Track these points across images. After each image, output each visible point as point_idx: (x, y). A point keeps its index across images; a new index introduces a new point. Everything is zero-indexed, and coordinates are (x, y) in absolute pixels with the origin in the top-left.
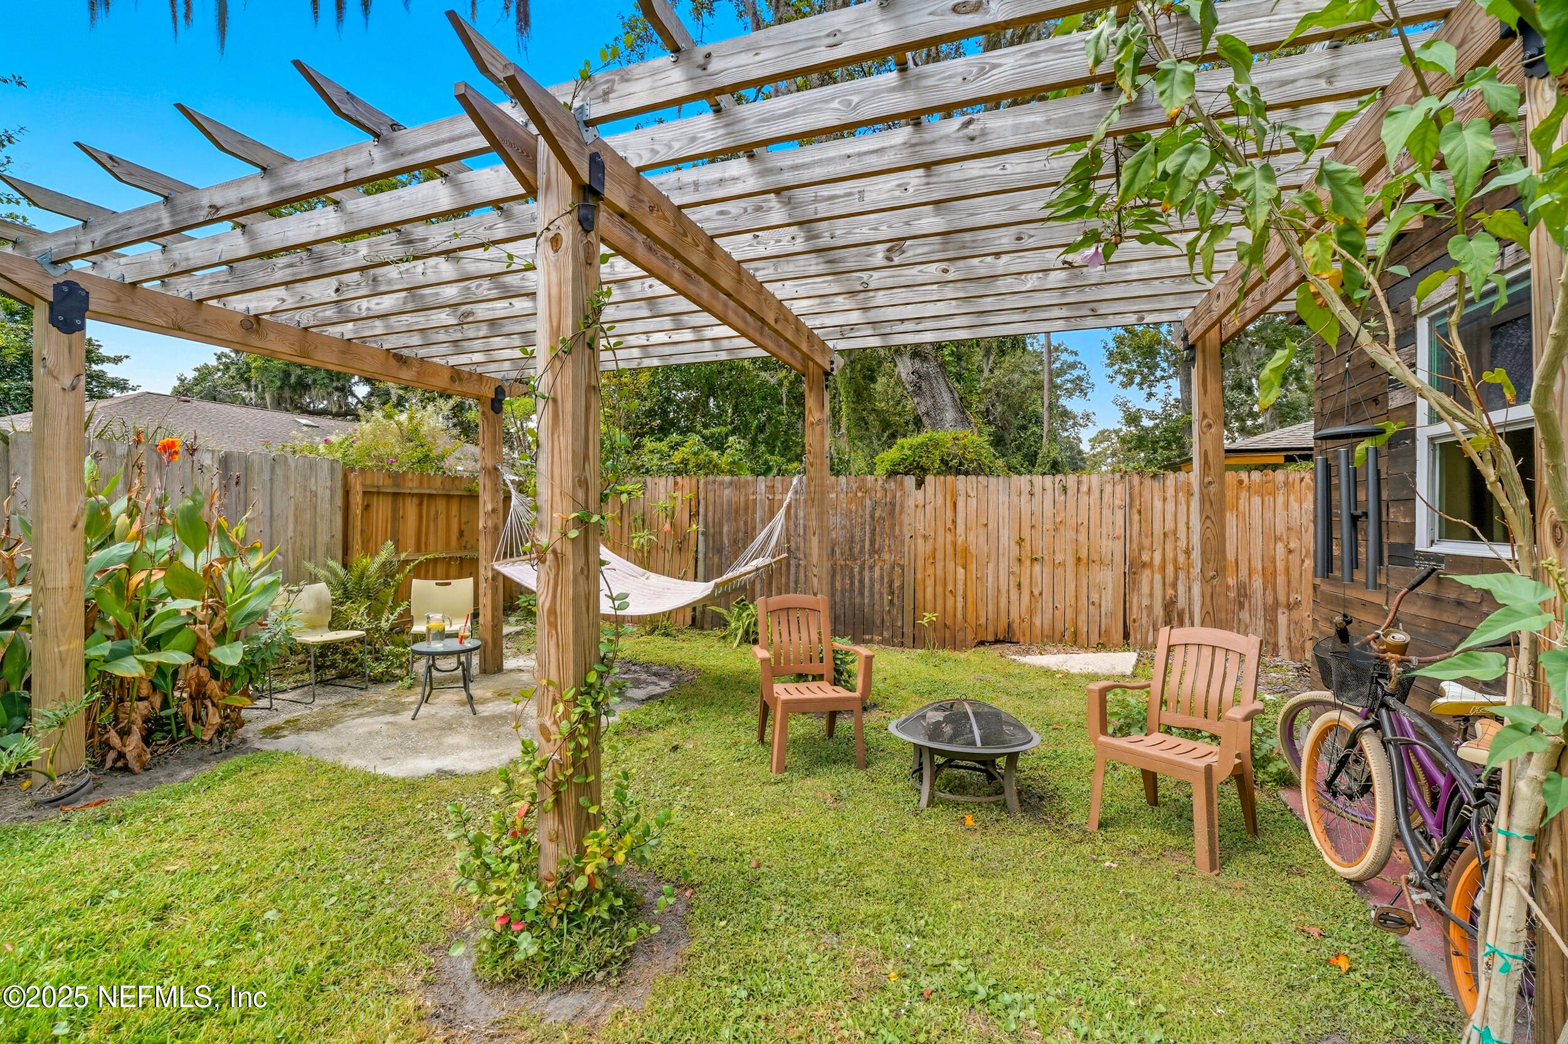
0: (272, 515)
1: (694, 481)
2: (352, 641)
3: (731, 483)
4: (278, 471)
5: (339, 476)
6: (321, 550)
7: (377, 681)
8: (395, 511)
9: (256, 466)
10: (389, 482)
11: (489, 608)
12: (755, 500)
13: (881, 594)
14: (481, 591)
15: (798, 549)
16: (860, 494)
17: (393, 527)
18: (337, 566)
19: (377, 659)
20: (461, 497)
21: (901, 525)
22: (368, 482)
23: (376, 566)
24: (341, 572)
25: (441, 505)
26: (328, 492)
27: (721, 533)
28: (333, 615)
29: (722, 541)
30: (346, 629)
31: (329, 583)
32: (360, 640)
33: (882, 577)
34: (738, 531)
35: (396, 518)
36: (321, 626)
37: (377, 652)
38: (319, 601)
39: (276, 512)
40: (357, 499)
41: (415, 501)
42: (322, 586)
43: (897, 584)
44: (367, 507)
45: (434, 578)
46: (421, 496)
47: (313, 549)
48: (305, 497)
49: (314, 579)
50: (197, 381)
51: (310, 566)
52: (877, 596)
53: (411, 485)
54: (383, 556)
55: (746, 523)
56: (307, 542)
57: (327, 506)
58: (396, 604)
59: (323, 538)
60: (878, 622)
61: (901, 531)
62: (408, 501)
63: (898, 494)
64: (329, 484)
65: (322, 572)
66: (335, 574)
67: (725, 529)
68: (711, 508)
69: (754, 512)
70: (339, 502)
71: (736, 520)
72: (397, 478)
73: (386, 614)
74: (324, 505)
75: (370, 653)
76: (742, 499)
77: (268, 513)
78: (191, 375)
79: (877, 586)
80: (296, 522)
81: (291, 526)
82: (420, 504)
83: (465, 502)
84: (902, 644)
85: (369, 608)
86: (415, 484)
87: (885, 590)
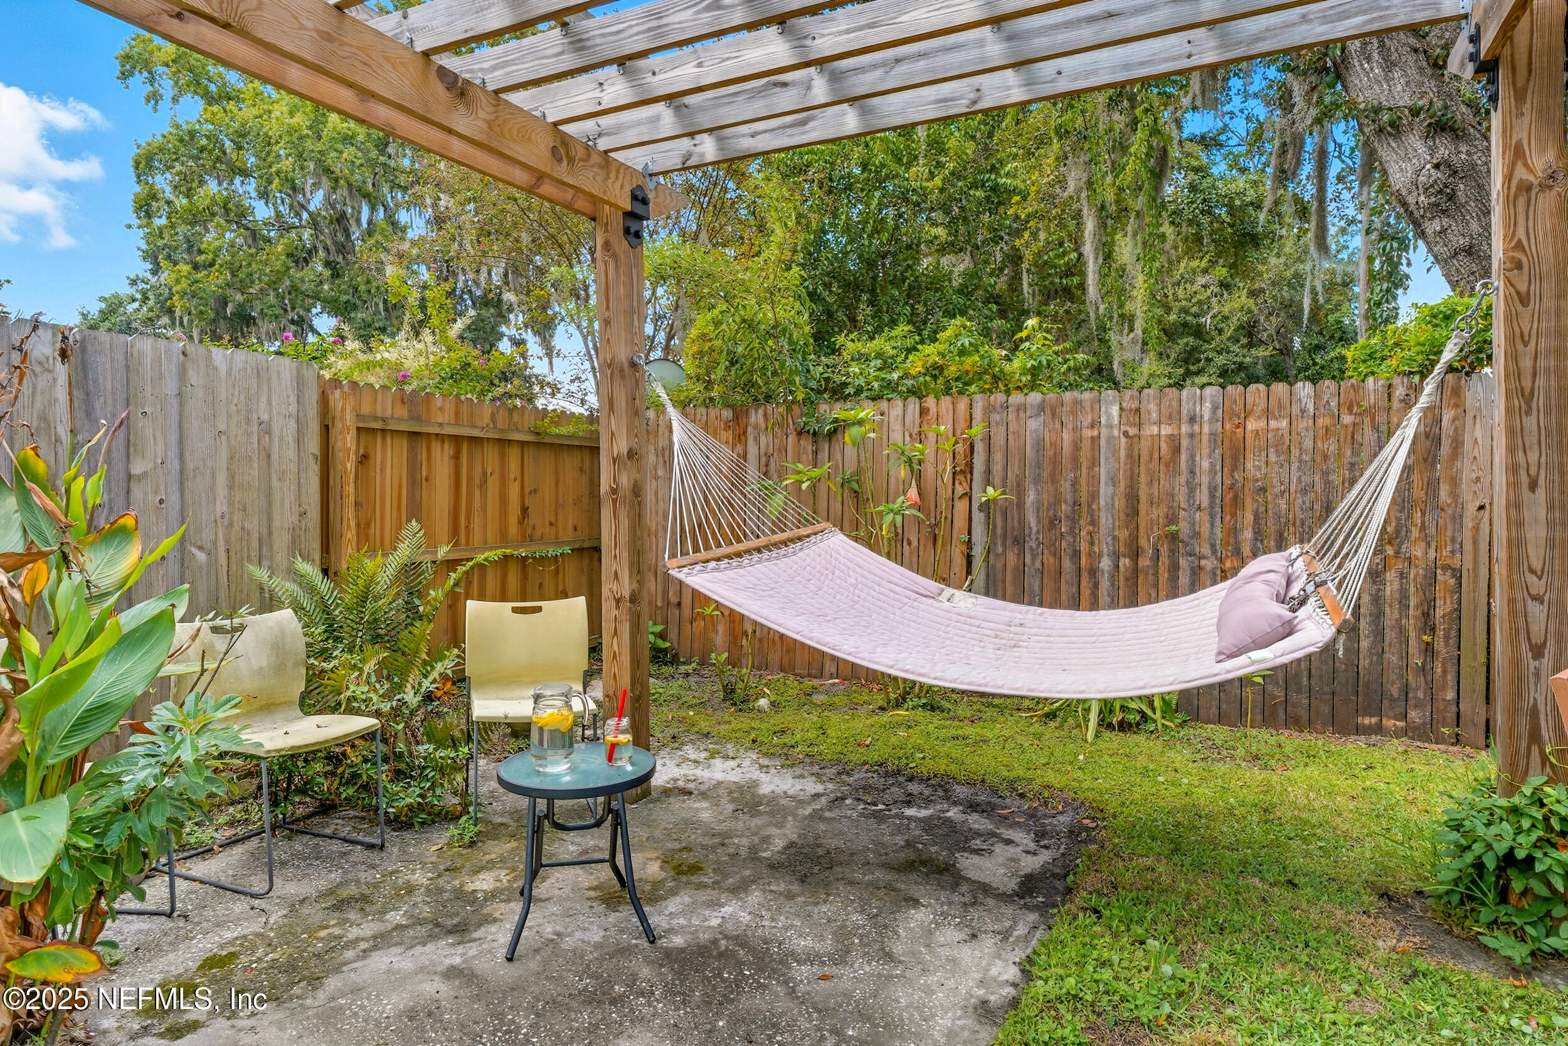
0: (182, 471)
1: (962, 405)
2: (349, 741)
3: (1041, 408)
4: (193, 377)
5: (312, 397)
6: (281, 541)
7: (402, 823)
8: (413, 467)
9: (148, 360)
10: (402, 412)
11: (626, 660)
12: (1095, 440)
13: (1402, 631)
14: (607, 627)
15: (1196, 535)
16: (1347, 419)
17: (411, 497)
18: (311, 570)
19: (398, 775)
20: (522, 444)
21: (1455, 482)
22: (366, 409)
23: (391, 572)
24: (324, 586)
25: (491, 456)
26: (293, 425)
27: (1020, 505)
28: (309, 681)
29: (1022, 521)
30: (335, 709)
31: (298, 609)
32: (368, 736)
33: (1404, 595)
34: (1057, 500)
35: (417, 480)
36: (286, 704)
37: (399, 756)
38: (278, 646)
39: (190, 466)
40: (346, 442)
41: (448, 449)
42: (286, 615)
43: (1443, 608)
44: (364, 459)
45: (503, 598)
46: (457, 439)
47: (266, 539)
48: (248, 434)
49: (268, 603)
50: (105, 315)
51: (261, 574)
52: (1390, 635)
53: (442, 419)
54: (404, 552)
55: (1075, 484)
56: (253, 524)
57: (291, 453)
58: (436, 656)
59: (284, 516)
60: (1395, 691)
61: (1454, 495)
62: (436, 447)
63: (1447, 416)
64: (293, 408)
65: (285, 587)
66: (311, 589)
67: (1031, 497)
68: (998, 457)
69: (1094, 462)
70: (313, 445)
71: (1054, 480)
72: (415, 402)
73: (413, 677)
74: (285, 453)
75: (386, 760)
76: (1067, 436)
77: (174, 465)
78: (95, 308)
79: (1391, 614)
80: (231, 487)
81: (222, 491)
82: (456, 457)
83: (530, 453)
84: (1457, 740)
85: (382, 664)
86: (446, 417)
87: (1411, 625)
